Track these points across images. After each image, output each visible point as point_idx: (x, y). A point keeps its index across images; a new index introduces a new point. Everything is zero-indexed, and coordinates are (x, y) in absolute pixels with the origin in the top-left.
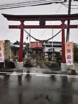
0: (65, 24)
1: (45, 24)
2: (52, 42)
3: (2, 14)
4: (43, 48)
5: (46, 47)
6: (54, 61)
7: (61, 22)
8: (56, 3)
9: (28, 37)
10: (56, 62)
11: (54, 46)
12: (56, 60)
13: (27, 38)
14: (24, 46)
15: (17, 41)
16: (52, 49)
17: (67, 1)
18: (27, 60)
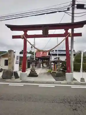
0: (68, 32)
2: (57, 50)
3: (6, 25)
4: (50, 57)
5: (52, 56)
6: (60, 70)
7: (65, 30)
8: (59, 11)
12: (62, 69)
13: (32, 47)
14: (28, 55)
16: (57, 58)
17: (70, 9)
18: (32, 70)
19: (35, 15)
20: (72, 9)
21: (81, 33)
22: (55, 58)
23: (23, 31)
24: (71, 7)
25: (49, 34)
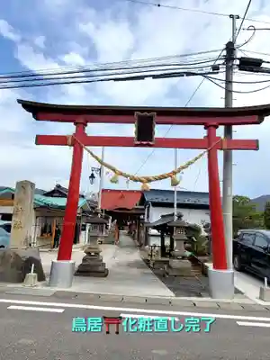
1: (153, 133)
2: (173, 192)
3: (19, 101)
4: (144, 210)
7: (205, 128)
8: (189, 74)
9: (94, 172)
10: (187, 264)
11: (180, 206)
12: (188, 254)
13: (92, 176)
14: (81, 202)
15: (59, 186)
16: (173, 215)
17: (221, 70)
18: (89, 253)
19: (115, 80)
20: (225, 70)
21: (257, 141)
22: (163, 216)
23: (72, 124)
24: (223, 64)
25: (156, 136)
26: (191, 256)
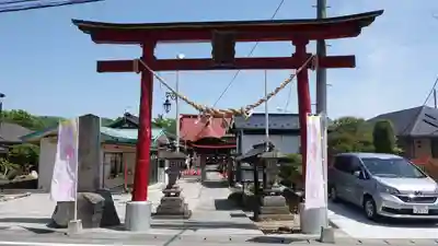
0: (308, 51)
1: (233, 52)
2: (264, 115)
3: (75, 22)
4: (235, 138)
5: (243, 137)
6: (277, 193)
7: (293, 44)
9: (169, 99)
10: (281, 200)
11: (272, 132)
13: (167, 104)
15: (128, 115)
16: (265, 145)
18: (167, 194)
21: (354, 57)
22: (255, 147)
23: (139, 45)
25: (236, 56)
26: (285, 190)
